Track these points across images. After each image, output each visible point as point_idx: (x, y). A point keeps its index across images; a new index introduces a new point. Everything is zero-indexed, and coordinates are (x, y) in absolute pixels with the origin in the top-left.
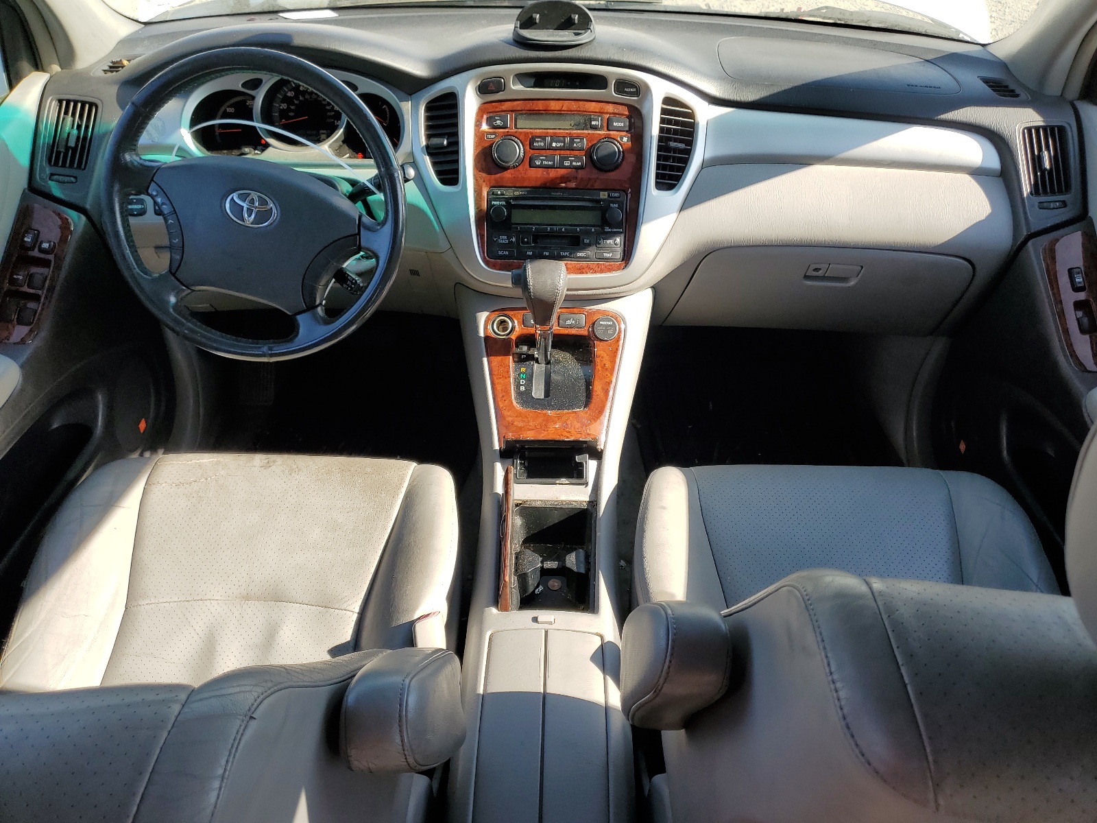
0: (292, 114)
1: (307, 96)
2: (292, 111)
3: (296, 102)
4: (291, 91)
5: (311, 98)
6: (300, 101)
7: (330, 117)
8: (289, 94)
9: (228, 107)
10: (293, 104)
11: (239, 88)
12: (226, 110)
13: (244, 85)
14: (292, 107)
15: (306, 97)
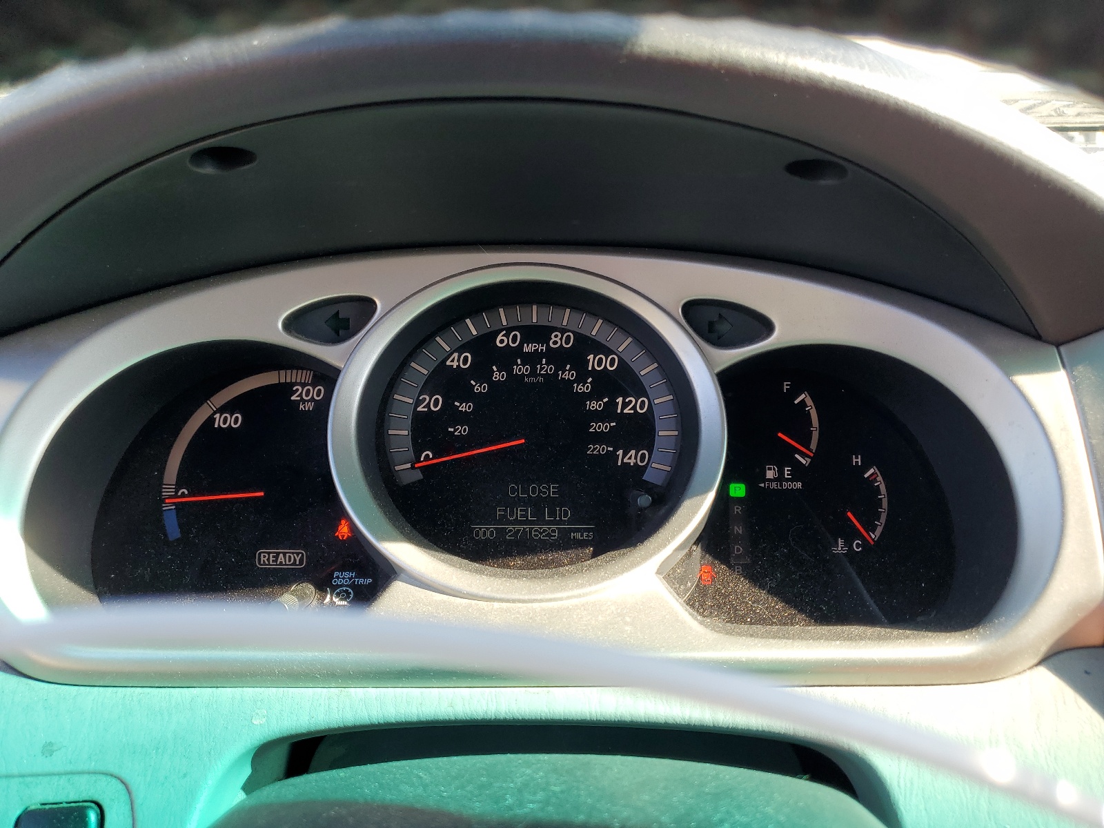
0: (462, 430)
1: (520, 369)
2: (462, 418)
3: (478, 388)
4: (461, 350)
5: (533, 373)
6: (492, 385)
7: (599, 438)
8: (454, 362)
9: (222, 410)
10: (468, 395)
11: (274, 333)
12: (211, 420)
13: (295, 323)
14: (464, 407)
15: (516, 369)
